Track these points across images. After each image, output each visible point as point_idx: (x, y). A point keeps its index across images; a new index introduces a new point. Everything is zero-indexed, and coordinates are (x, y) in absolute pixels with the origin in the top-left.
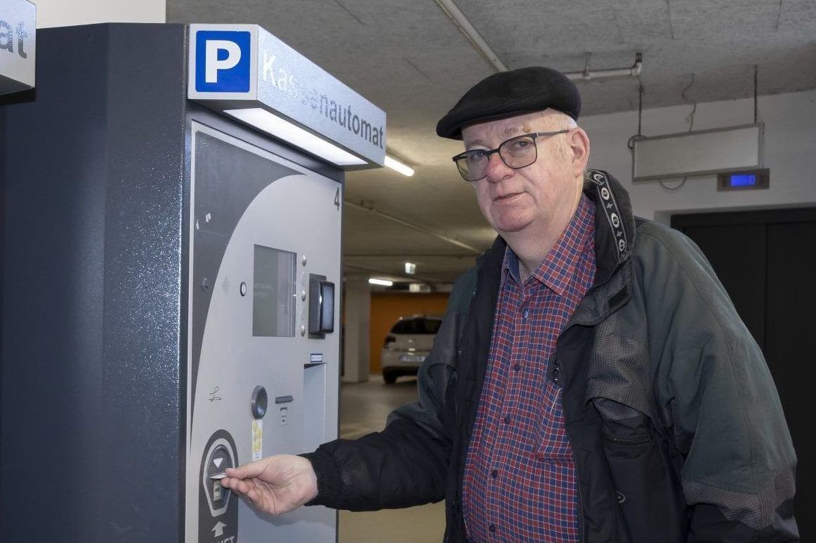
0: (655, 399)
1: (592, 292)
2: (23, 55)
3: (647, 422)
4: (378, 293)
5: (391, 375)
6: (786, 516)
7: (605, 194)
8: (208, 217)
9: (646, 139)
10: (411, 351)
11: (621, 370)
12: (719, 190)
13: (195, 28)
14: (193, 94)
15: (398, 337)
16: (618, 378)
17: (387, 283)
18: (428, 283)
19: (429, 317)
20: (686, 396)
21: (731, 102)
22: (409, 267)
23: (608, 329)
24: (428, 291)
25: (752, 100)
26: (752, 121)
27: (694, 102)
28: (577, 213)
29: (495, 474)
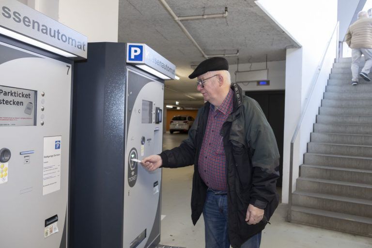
0: (246, 141)
1: (232, 114)
2: (84, 50)
3: (243, 146)
4: (169, 110)
5: (172, 131)
6: (277, 171)
7: (236, 89)
8: (131, 93)
9: (239, 72)
10: (177, 125)
11: (238, 133)
12: (257, 85)
13: (128, 44)
14: (128, 61)
15: (174, 121)
16: (237, 135)
17: (171, 107)
18: (182, 107)
19: (182, 116)
20: (253, 140)
21: (260, 63)
22: (177, 103)
23: (235, 123)
24: (182, 109)
25: (265, 63)
26: (265, 68)
27: (251, 63)
28: (228, 94)
29: (206, 157)
